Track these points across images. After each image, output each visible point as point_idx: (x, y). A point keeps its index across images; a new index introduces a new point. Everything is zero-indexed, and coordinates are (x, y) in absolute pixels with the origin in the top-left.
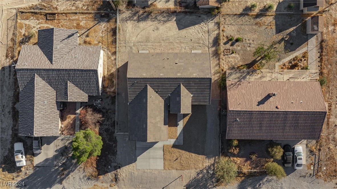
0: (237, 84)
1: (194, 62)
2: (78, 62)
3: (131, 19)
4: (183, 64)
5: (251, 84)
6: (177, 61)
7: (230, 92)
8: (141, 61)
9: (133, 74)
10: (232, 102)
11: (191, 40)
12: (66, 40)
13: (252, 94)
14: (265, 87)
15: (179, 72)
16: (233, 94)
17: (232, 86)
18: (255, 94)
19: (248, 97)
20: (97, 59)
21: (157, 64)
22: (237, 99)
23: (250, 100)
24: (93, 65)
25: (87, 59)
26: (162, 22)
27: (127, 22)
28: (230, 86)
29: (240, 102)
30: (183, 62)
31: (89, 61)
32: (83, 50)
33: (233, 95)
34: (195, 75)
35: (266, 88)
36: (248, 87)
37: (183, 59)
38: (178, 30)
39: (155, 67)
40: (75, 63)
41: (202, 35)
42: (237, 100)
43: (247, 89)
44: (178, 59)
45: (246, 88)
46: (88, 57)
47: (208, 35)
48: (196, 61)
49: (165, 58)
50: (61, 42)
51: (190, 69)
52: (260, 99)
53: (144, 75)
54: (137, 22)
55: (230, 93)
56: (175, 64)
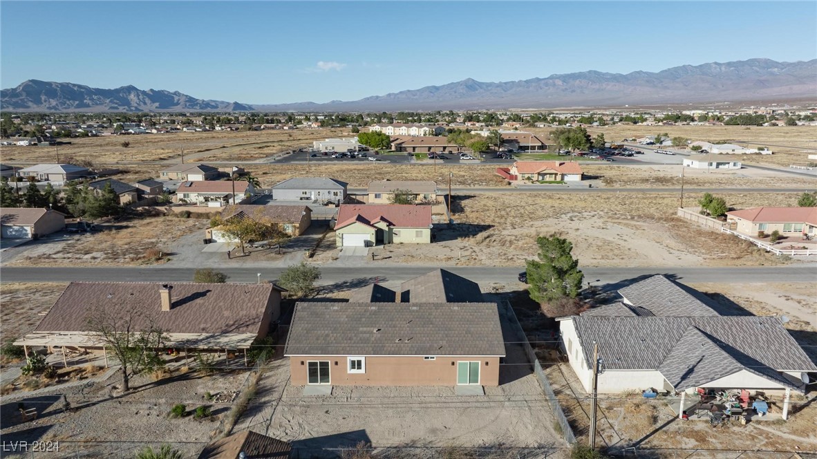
0: (233, 327)
1: (332, 333)
2: (630, 331)
3: (526, 451)
4: (361, 329)
5: (202, 326)
6: (375, 336)
7: (258, 313)
8: (470, 335)
9: (484, 311)
10: (261, 297)
11: (327, 412)
12: (694, 363)
13: (210, 311)
14: (171, 322)
15: (375, 313)
16: (252, 309)
17: (248, 323)
18: (204, 309)
19: (221, 304)
20: (584, 338)
21: (426, 329)
22: (247, 301)
23: (221, 299)
24: (588, 325)
25: (610, 337)
26: (419, 446)
27: (540, 444)
28: (254, 322)
29: (243, 297)
30: (361, 333)
31: (604, 334)
32: (634, 357)
33: (254, 308)
34: (336, 308)
35: (170, 320)
36: (213, 320)
37: (360, 339)
38: (368, 432)
39: (431, 324)
40: (635, 328)
41: (292, 421)
42: (249, 300)
43: (215, 317)
44: (373, 339)
45: (216, 320)
46: (611, 341)
47: (273, 420)
48: (327, 335)
49: (407, 341)
50: (703, 356)
51: (344, 318)
52: (199, 301)
53: (456, 308)
54: (504, 444)
55: (259, 310)
56: (382, 329)
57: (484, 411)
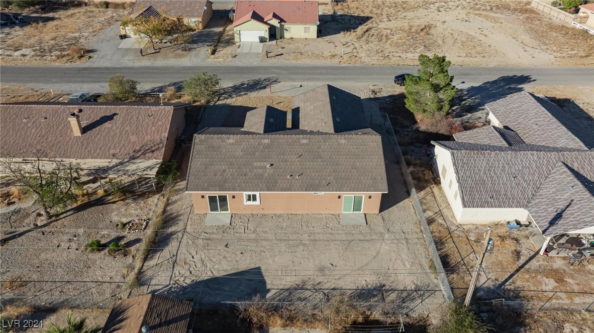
0: (140, 153)
1: (229, 168)
2: (504, 167)
3: (405, 294)
4: (255, 164)
5: (112, 152)
6: (268, 171)
7: (162, 138)
8: (355, 170)
9: (369, 144)
10: (163, 120)
11: (226, 246)
12: (562, 207)
13: (118, 135)
14: (84, 147)
15: (268, 146)
16: (156, 134)
17: (153, 149)
18: (112, 134)
19: (128, 128)
20: (461, 174)
21: (315, 163)
22: (151, 125)
23: (127, 122)
24: (465, 161)
25: (485, 173)
26: (309, 287)
27: (417, 286)
28: (159, 148)
29: (147, 120)
30: (256, 168)
31: (479, 170)
32: (506, 195)
33: (158, 132)
34: (231, 141)
35: (83, 145)
36: (121, 145)
37: (255, 175)
38: (263, 268)
39: (320, 158)
40: (508, 164)
41: (195, 257)
42: (153, 124)
43: (123, 142)
44: (266, 175)
45: (124, 145)
46: (485, 178)
47: (178, 256)
48: (224, 171)
49: (297, 177)
50: (572, 201)
51: (239, 153)
52: (107, 125)
53: (343, 141)
54: (384, 286)
55: (163, 135)
56: (275, 164)
57: (366, 245)
